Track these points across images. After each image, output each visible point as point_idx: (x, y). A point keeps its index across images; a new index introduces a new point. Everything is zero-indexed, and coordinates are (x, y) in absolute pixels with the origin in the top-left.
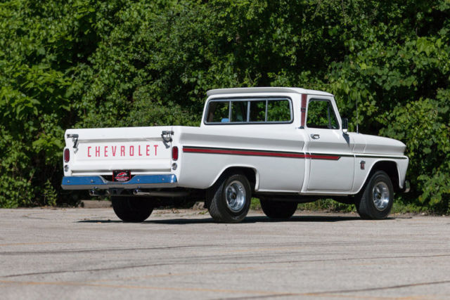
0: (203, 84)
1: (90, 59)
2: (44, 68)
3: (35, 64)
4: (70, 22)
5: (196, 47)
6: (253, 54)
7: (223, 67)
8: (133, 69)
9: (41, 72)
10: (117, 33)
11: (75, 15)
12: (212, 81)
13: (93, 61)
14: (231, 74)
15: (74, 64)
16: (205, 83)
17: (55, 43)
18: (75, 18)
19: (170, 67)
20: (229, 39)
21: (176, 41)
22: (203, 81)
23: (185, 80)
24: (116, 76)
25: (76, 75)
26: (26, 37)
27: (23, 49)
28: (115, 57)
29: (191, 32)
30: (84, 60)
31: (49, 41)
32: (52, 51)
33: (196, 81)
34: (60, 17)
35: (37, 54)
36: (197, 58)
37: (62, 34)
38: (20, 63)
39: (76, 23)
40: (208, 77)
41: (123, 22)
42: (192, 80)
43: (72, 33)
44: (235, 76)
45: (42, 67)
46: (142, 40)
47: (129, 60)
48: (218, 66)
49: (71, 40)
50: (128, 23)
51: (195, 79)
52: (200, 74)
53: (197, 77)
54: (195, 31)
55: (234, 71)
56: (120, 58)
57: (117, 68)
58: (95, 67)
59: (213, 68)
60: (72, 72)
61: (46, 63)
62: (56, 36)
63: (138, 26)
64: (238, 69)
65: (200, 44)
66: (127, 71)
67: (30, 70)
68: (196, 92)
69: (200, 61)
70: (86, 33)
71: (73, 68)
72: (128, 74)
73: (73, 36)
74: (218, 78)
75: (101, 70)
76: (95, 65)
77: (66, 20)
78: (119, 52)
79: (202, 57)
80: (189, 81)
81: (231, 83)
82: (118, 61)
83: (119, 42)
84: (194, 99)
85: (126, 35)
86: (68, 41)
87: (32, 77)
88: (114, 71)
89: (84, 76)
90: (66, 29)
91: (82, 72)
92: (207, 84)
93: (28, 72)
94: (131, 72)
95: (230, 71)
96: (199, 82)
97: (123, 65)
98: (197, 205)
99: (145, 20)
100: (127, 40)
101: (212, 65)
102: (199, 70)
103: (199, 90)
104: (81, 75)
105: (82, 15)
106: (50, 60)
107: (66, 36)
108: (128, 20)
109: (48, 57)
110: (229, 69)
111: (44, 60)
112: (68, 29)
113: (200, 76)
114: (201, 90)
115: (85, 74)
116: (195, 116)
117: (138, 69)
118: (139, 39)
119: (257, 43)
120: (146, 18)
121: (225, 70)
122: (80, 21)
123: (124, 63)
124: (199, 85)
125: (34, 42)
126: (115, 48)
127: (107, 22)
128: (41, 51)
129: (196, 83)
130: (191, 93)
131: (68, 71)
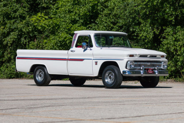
0: (138, 31)
1: (96, 22)
2: (78, 25)
3: (75, 24)
4: (88, 7)
5: (135, 16)
6: (158, 19)
7: (146, 24)
8: (112, 25)
9: (77, 27)
10: (106, 11)
11: (90, 5)
12: (142, 30)
13: (97, 23)
14: (149, 27)
15: (90, 24)
16: (139, 31)
17: (82, 15)
18: (90, 6)
19: (125, 25)
21: (128, 14)
22: (138, 30)
23: (131, 30)
24: (105, 28)
25: (91, 28)
26: (72, 13)
27: (70, 18)
28: (105, 21)
29: (134, 11)
30: (94, 22)
31: (81, 15)
32: (82, 19)
33: (136, 30)
34: (84, 5)
35: (76, 20)
36: (136, 21)
37: (85, 12)
38: (69, 23)
39: (90, 8)
40: (141, 28)
41: (108, 7)
42: (134, 30)
43: (89, 11)
44: (150, 28)
45: (77, 25)
46: (115, 14)
47: (111, 22)
48: (144, 24)
49: (88, 14)
50: (110, 7)
51: (135, 29)
52: (137, 27)
54: (135, 11)
55: (150, 26)
56: (107, 21)
57: (105, 25)
58: (98, 25)
59: (142, 25)
60: (89, 27)
61: (79, 23)
62: (82, 13)
63: (114, 8)
64: (152, 25)
65: (137, 15)
66: (110, 26)
67: (73, 26)
68: (135, 34)
69: (137, 22)
70: (94, 11)
71: (90, 25)
72: (110, 27)
73: (89, 13)
74: (144, 29)
75: (99, 26)
76: (98, 24)
77: (87, 6)
78: (106, 19)
79: (138, 20)
80: (133, 30)
81: (149, 31)
82: (106, 22)
83: (107, 15)
84: (135, 38)
85: (109, 12)
86: (88, 15)
87: (73, 29)
88: (104, 26)
89: (94, 28)
90: (86, 10)
91: (93, 27)
93: (72, 27)
94: (111, 27)
95: (148, 26)
96: (137, 30)
97: (108, 24)
99: (116, 6)
100: (110, 14)
101: (142, 24)
102: (137, 26)
103: (137, 34)
104: (93, 28)
105: (93, 4)
106: (81, 22)
107: (87, 13)
108: (110, 6)
109: (80, 21)
110: (148, 25)
111: (78, 22)
112: (87, 10)
113: (137, 28)
115: (94, 27)
116: (136, 44)
117: (114, 25)
118: (114, 14)
120: (116, 5)
122: (92, 7)
123: (108, 23)
125: (74, 15)
126: (105, 17)
127: (102, 7)
128: (78, 19)
129: (135, 31)
130: (133, 34)
131: (88, 26)
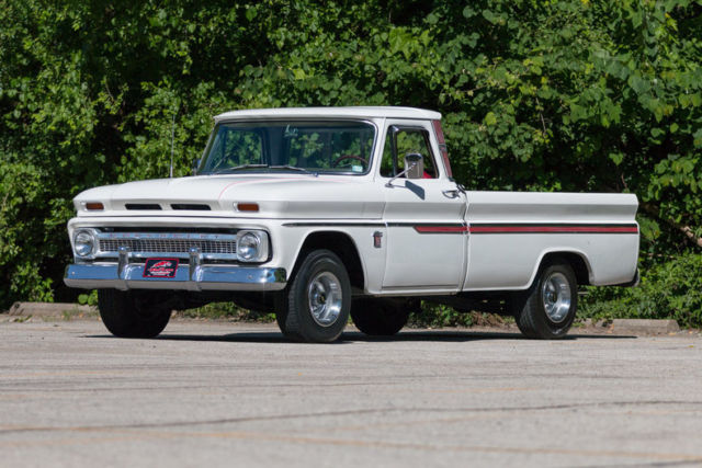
0: (29, 101)
5: (20, 35)
6: (117, 50)
7: (63, 71)
12: (44, 96)
14: (76, 84)
16: (33, 98)
20: (76, 26)
22: (30, 95)
36: (19, 56)
40: (40, 89)
42: (12, 93)
44: (84, 87)
48: (54, 71)
51: (15, 92)
52: (25, 82)
53: (19, 89)
55: (83, 79)
59: (46, 74)
64: (90, 76)
65: (26, 31)
68: (17, 114)
69: (24, 62)
74: (54, 90)
79: (27, 55)
80: (5, 95)
81: (78, 100)
84: (13, 126)
92: (37, 99)
95: (75, 80)
96: (22, 97)
98: (17, 307)
101: (45, 68)
102: (23, 77)
103: (22, 111)
110: (73, 75)
113: (24, 87)
114: (26, 110)
116: (15, 155)
119: (122, 33)
121: (68, 77)
124: (22, 103)
129: (16, 98)
130: (8, 116)
